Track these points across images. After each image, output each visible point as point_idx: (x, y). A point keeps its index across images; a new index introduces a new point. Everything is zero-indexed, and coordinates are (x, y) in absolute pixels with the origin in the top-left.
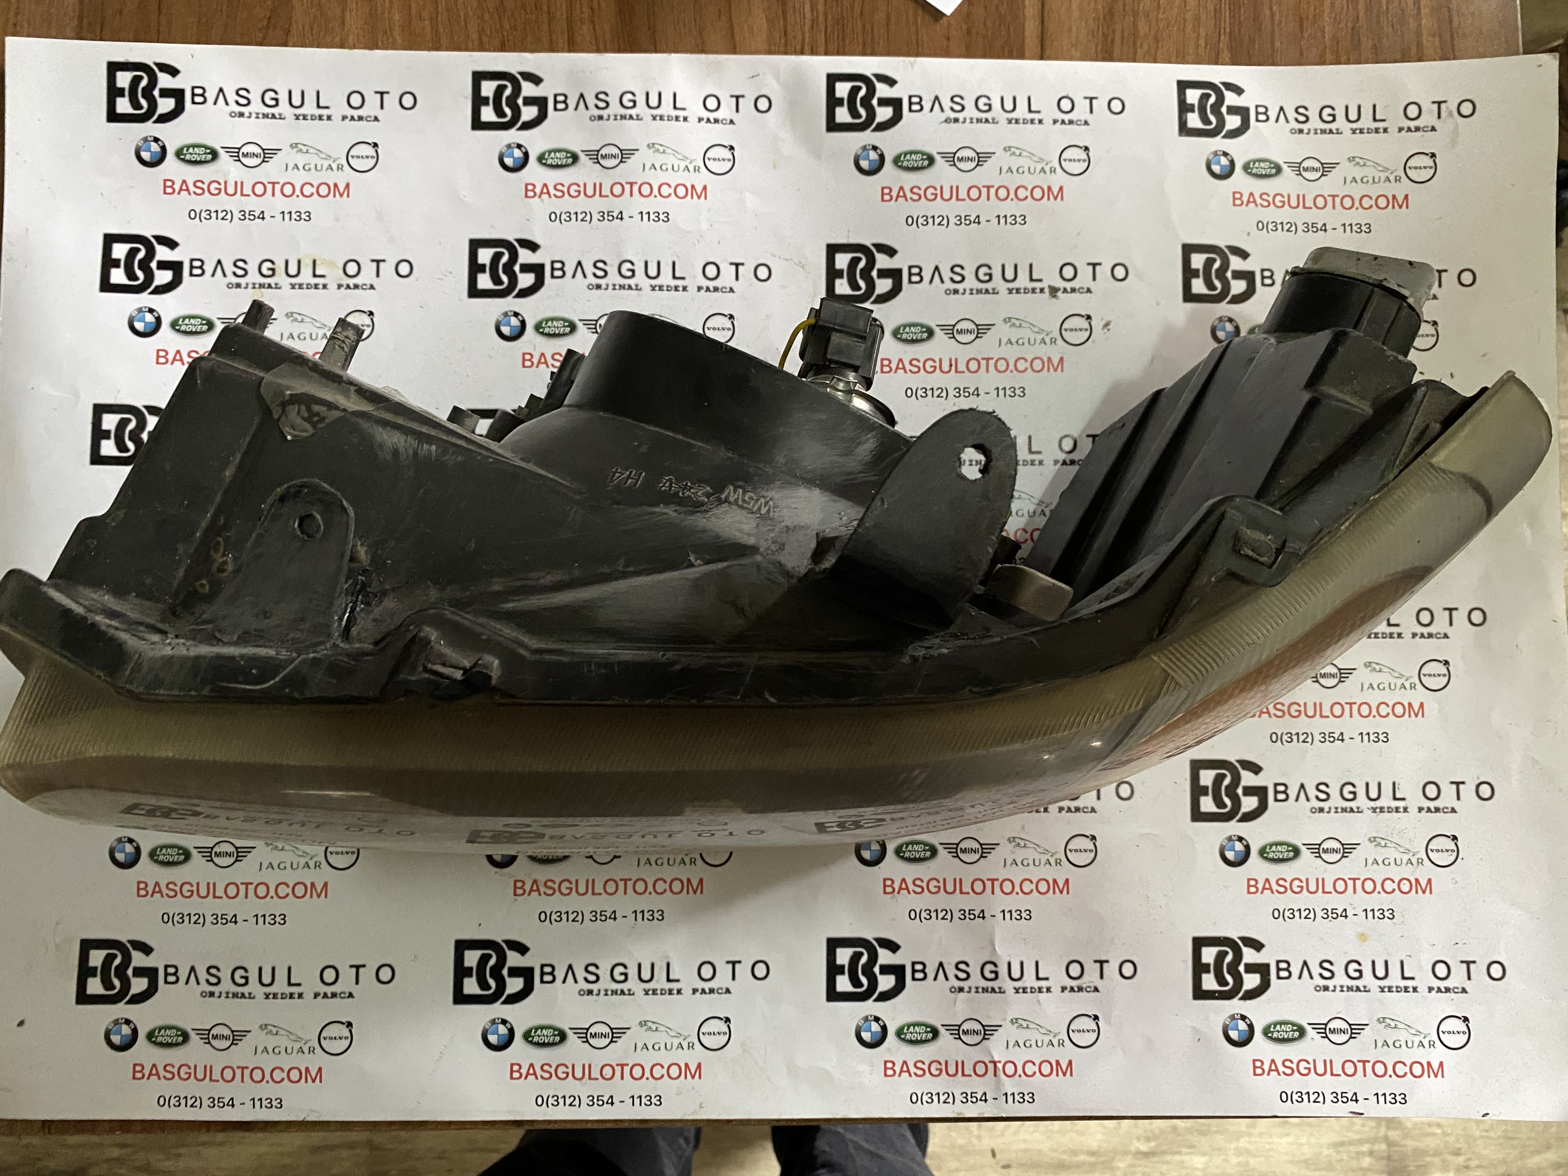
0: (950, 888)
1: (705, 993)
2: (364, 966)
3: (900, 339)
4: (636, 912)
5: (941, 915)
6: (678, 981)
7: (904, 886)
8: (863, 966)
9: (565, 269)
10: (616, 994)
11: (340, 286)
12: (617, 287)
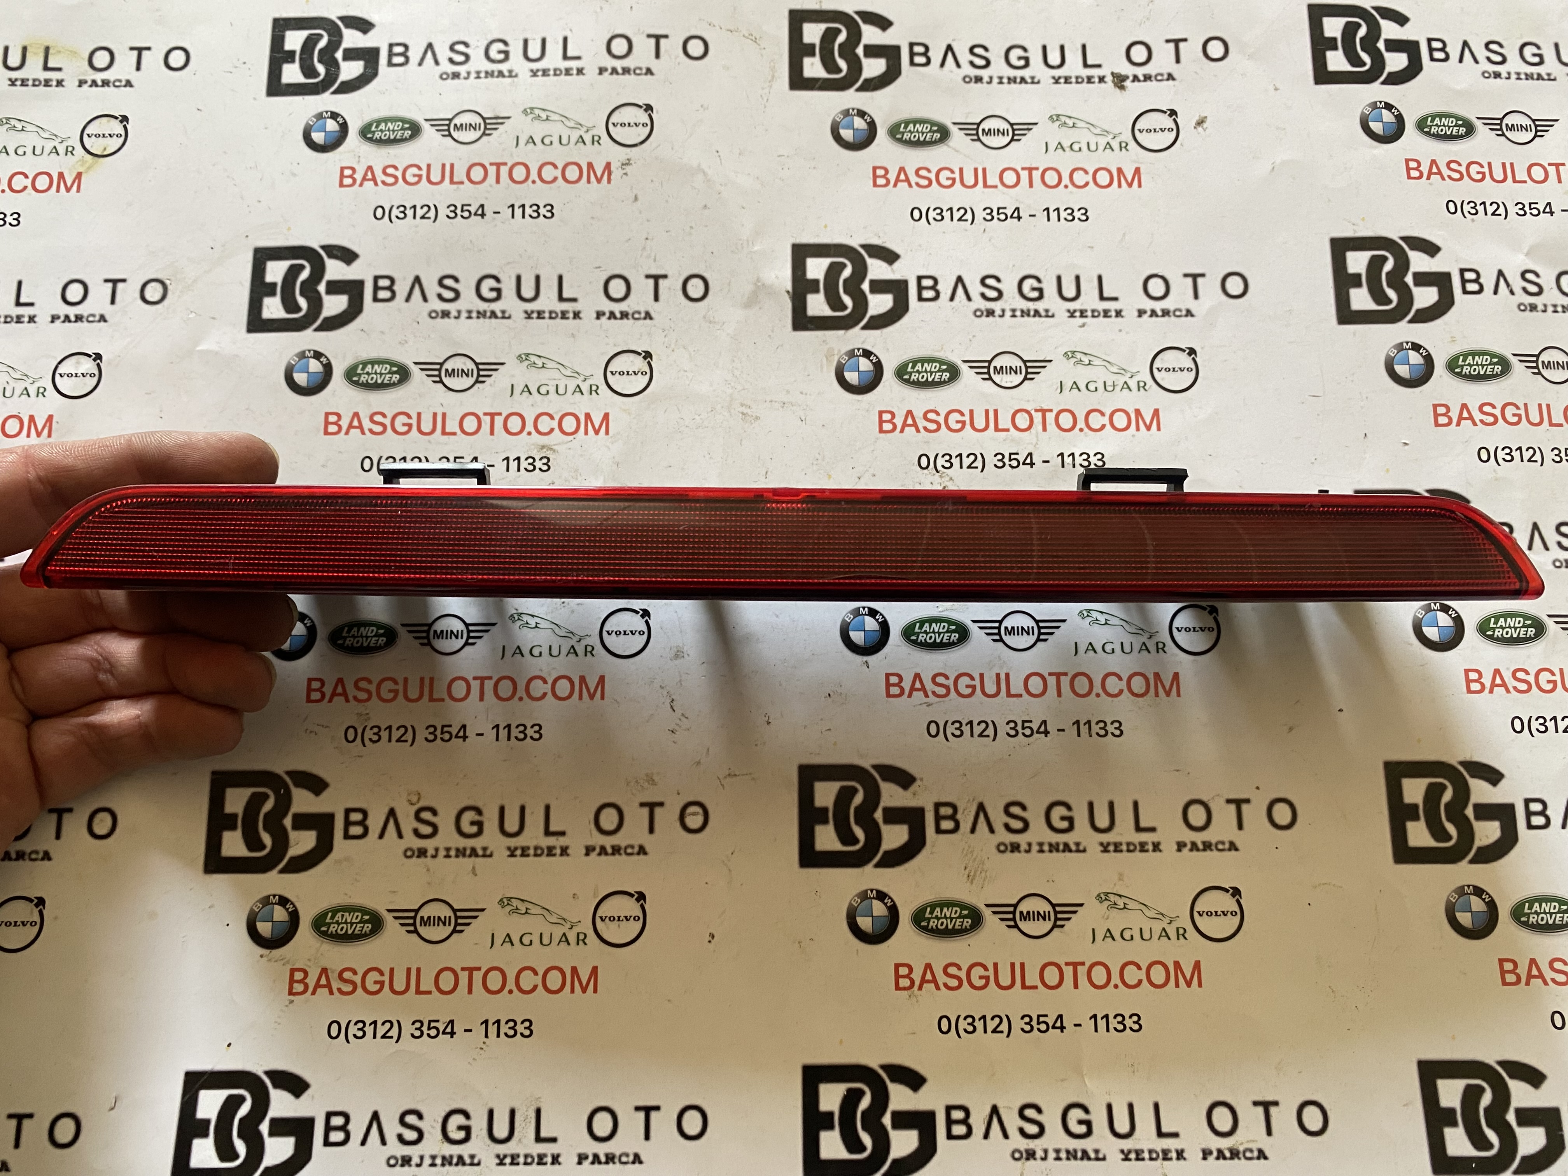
0: (1005, 980)
1: (600, 1163)
2: (30, 1116)
3: (900, 141)
4: (486, 1022)
5: (991, 1025)
6: (554, 1140)
7: (929, 976)
8: (863, 1113)
9: (410, 54)
10: (450, 1164)
11: (81, 83)
12: (483, 75)
